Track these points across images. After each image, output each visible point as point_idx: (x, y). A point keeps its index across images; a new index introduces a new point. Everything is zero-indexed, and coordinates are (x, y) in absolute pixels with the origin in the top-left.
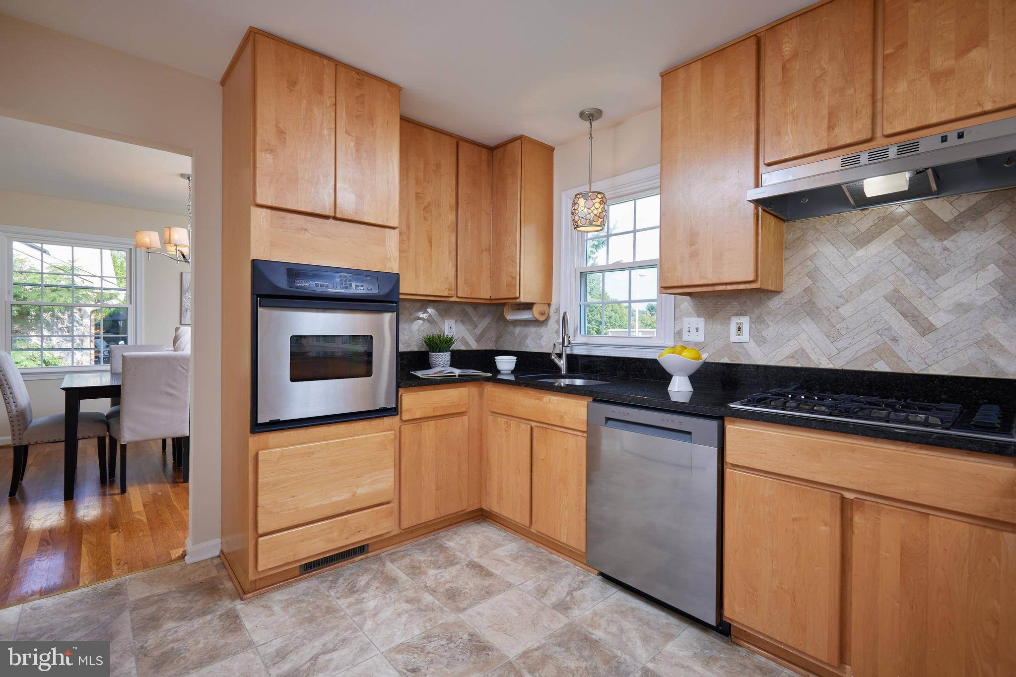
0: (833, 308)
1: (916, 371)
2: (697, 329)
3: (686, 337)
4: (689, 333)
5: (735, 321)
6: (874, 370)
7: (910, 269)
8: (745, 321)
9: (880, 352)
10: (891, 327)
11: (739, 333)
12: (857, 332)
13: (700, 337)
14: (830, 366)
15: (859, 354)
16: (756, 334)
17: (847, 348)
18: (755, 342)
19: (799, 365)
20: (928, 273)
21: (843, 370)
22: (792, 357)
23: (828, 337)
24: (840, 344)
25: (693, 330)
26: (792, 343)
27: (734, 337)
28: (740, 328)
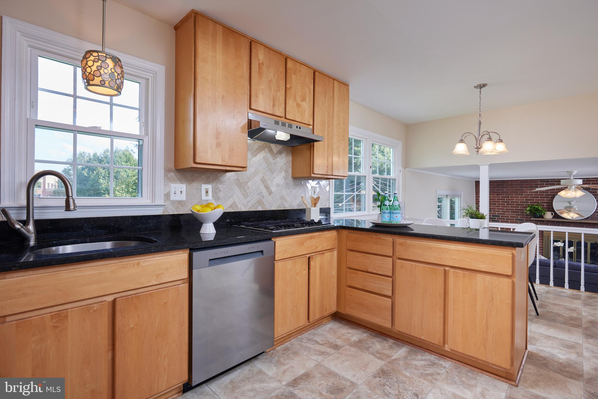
0: (246, 183)
1: (268, 209)
2: (181, 192)
3: (173, 198)
4: (175, 195)
5: (204, 187)
6: (258, 210)
7: (267, 169)
8: (209, 187)
9: (260, 202)
10: (262, 192)
11: (207, 195)
12: (253, 194)
13: (183, 197)
14: (245, 210)
15: (254, 203)
16: (215, 195)
17: (250, 201)
18: (214, 199)
19: (233, 211)
20: (271, 171)
21: (249, 211)
22: (231, 207)
23: (244, 196)
24: (248, 199)
25: (178, 193)
26: (231, 199)
27: (204, 197)
28: (207, 192)
